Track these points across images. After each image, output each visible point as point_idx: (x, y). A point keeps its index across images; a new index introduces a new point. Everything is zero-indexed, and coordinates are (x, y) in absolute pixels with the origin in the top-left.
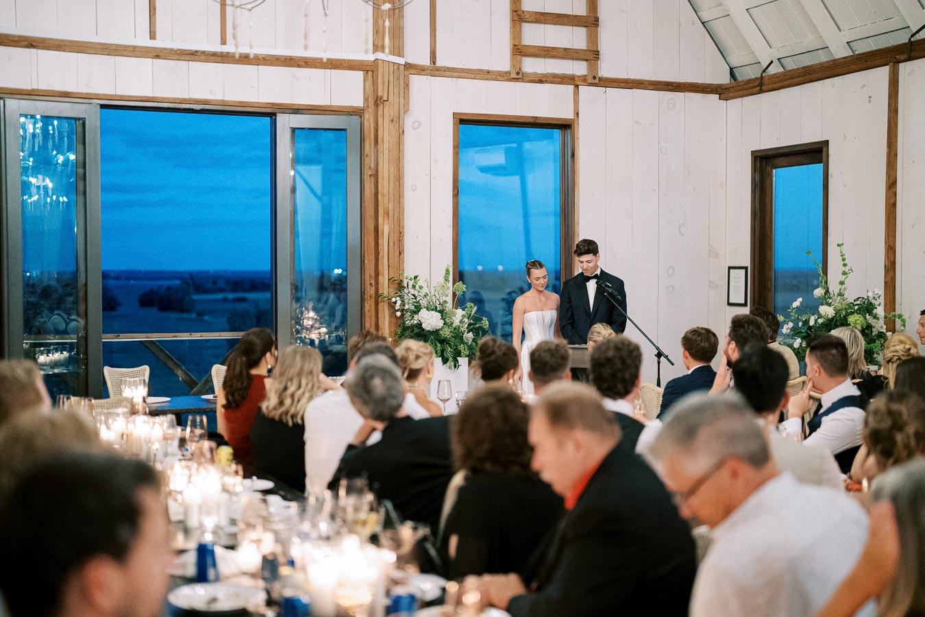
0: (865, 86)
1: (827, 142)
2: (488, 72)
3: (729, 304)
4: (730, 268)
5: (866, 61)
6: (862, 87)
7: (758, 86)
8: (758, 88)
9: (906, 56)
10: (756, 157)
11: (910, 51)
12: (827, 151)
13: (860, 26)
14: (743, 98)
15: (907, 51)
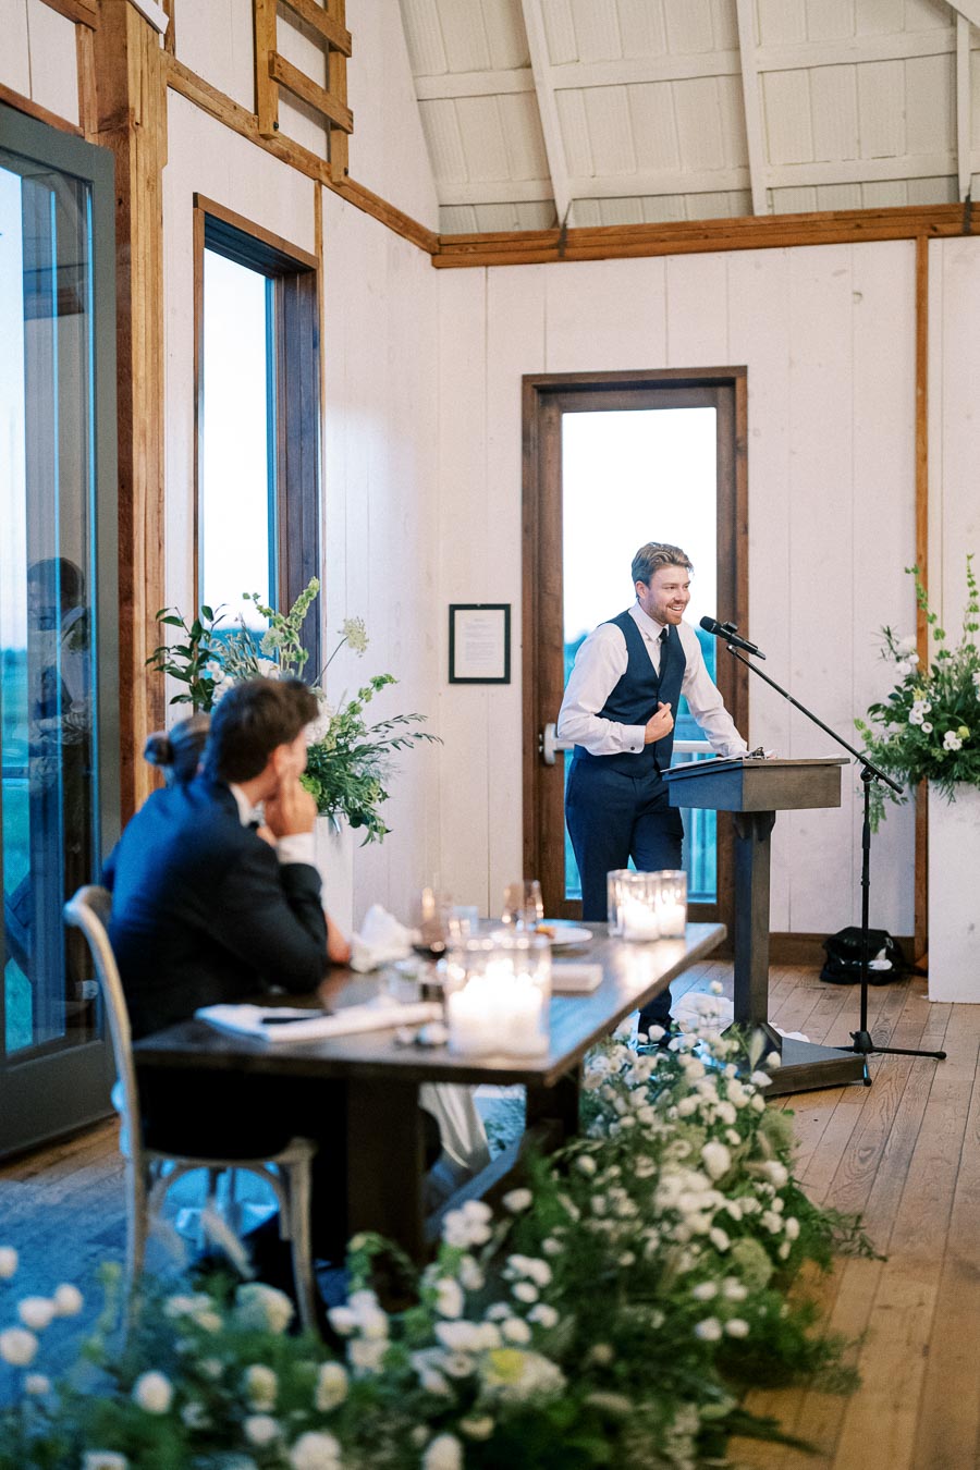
0: (844, 271)
1: (743, 370)
2: (235, 108)
3: (453, 680)
4: (453, 608)
5: (859, 226)
6: (836, 274)
7: (552, 247)
8: (555, 252)
9: (958, 227)
10: (535, 387)
11: (968, 219)
12: (745, 386)
13: (814, 162)
14: (490, 268)
15: (960, 218)
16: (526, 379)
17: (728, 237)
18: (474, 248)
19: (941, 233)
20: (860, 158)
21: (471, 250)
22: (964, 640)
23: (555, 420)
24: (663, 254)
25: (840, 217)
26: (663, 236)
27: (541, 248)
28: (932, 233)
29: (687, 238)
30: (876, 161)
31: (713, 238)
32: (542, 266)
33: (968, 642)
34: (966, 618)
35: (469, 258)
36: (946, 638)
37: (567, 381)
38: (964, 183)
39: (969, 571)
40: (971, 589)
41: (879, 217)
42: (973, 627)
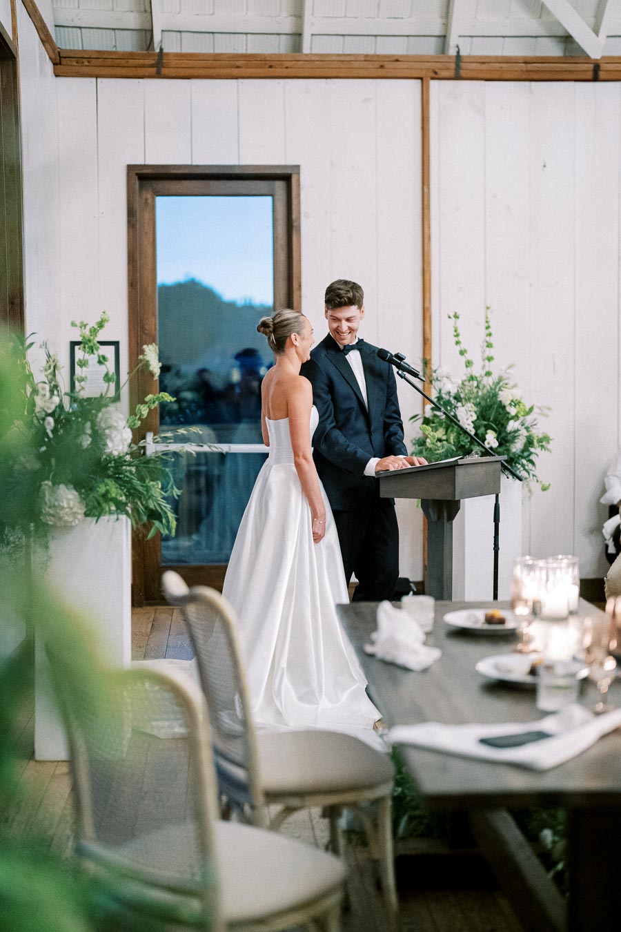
0: (370, 99)
1: (297, 168)
4: (73, 344)
5: (382, 67)
6: (365, 101)
7: (152, 66)
8: (154, 70)
9: (451, 73)
10: (137, 174)
11: (458, 67)
12: (299, 180)
13: (345, 17)
14: (99, 80)
15: (453, 66)
16: (130, 168)
17: (287, 68)
18: (89, 62)
19: (441, 76)
20: (378, 17)
21: (86, 63)
22: (484, 367)
23: (150, 201)
24: (237, 78)
25: (368, 58)
26: (237, 63)
27: (144, 66)
28: (434, 75)
29: (257, 67)
30: (390, 20)
31: (276, 68)
32: (141, 80)
33: (487, 369)
34: (484, 352)
35: (85, 69)
36: (474, 366)
37: (163, 171)
38: (453, 41)
39: (487, 318)
40: (488, 332)
41: (397, 61)
42: (490, 359)
